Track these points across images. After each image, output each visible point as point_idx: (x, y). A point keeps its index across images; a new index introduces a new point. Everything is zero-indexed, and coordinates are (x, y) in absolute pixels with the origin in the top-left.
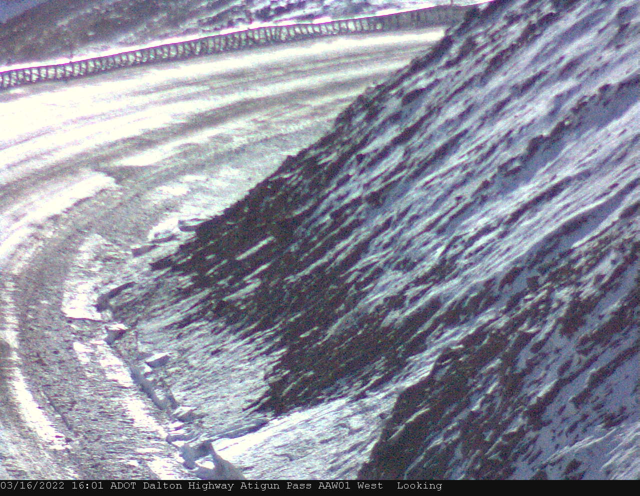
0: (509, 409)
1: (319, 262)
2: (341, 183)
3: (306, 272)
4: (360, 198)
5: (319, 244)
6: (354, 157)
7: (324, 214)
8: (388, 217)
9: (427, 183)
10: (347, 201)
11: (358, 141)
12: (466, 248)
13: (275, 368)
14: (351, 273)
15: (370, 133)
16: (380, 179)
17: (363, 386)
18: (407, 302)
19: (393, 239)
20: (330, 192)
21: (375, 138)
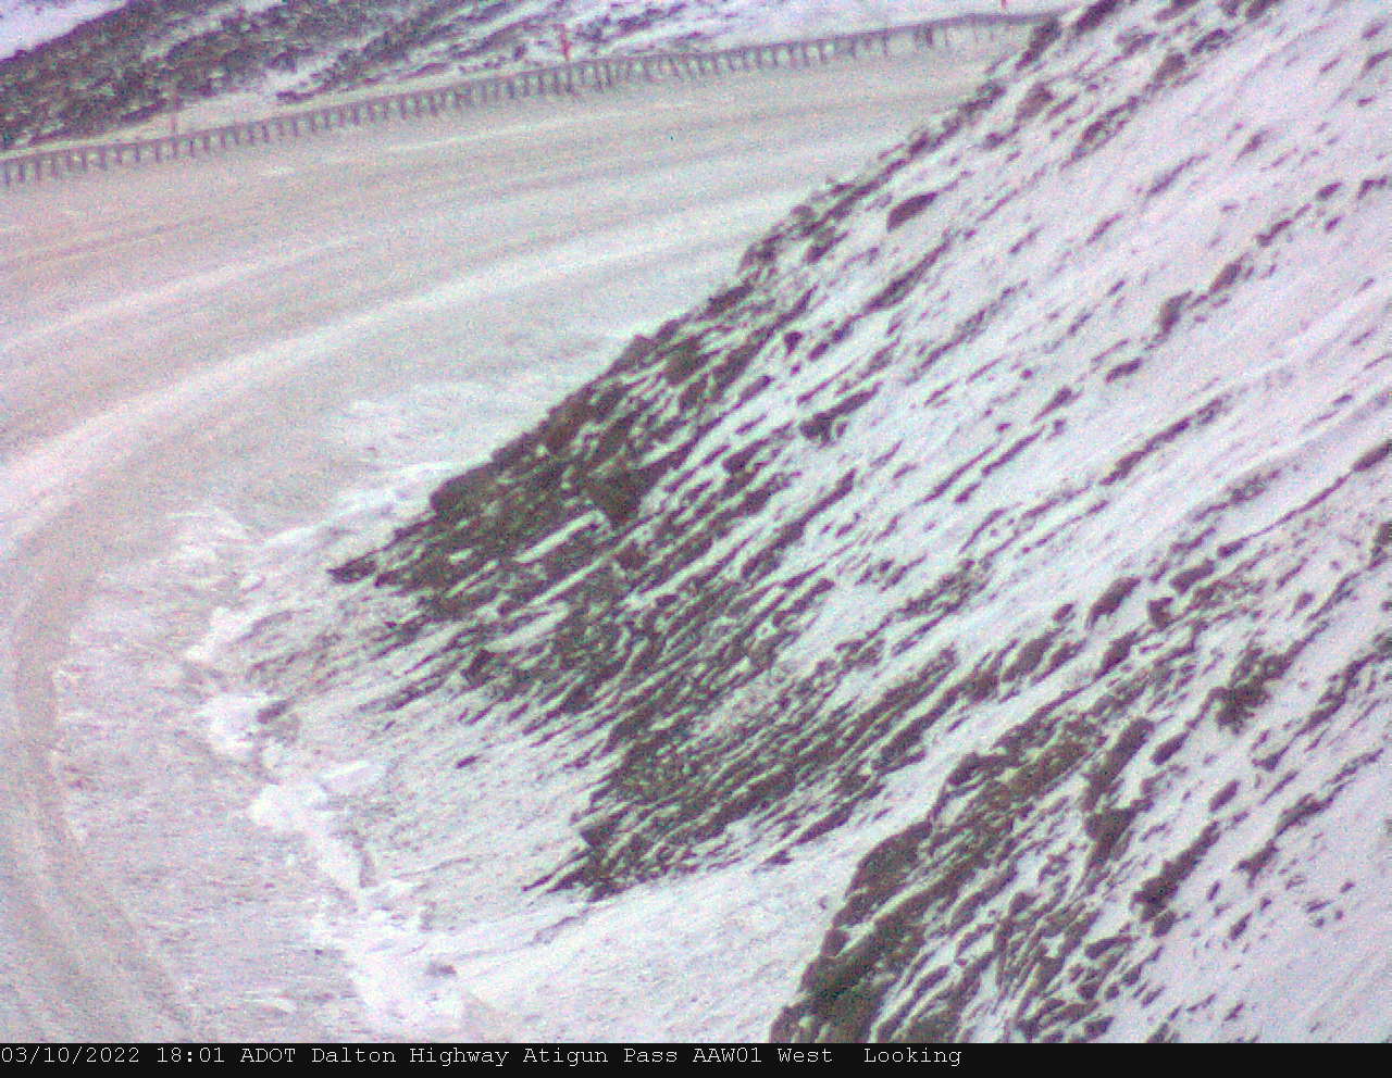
0: (1102, 888)
1: (698, 567)
2: (748, 395)
3: (669, 588)
4: (788, 426)
5: (700, 526)
6: (778, 339)
7: (708, 461)
8: (848, 469)
9: (937, 394)
10: (759, 433)
11: (791, 303)
12: (1017, 533)
13: (596, 796)
14: (766, 590)
15: (816, 287)
16: (834, 387)
17: (784, 836)
18: (887, 651)
19: (857, 516)
20: (725, 414)
21: (826, 297)
